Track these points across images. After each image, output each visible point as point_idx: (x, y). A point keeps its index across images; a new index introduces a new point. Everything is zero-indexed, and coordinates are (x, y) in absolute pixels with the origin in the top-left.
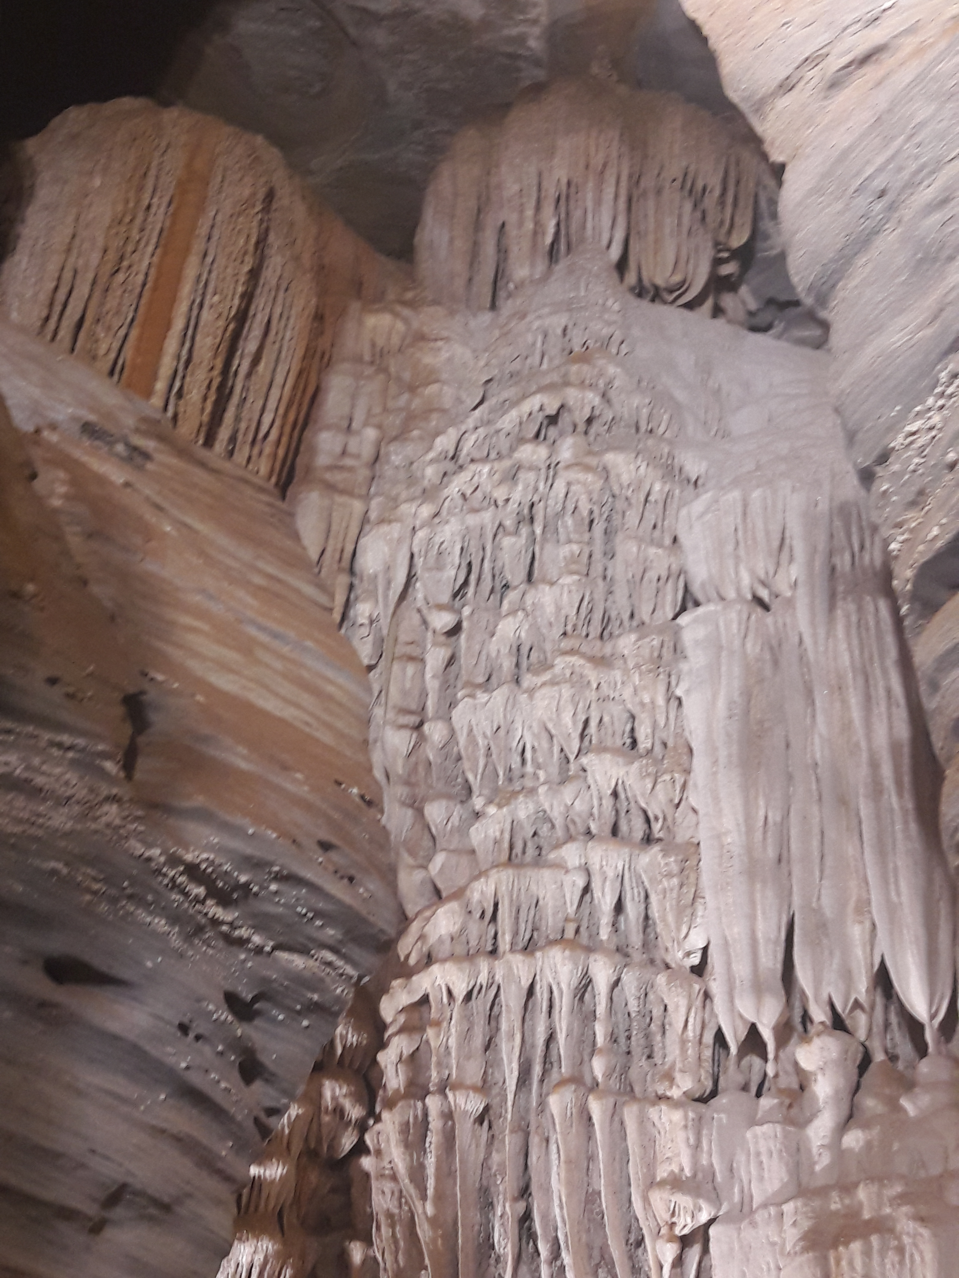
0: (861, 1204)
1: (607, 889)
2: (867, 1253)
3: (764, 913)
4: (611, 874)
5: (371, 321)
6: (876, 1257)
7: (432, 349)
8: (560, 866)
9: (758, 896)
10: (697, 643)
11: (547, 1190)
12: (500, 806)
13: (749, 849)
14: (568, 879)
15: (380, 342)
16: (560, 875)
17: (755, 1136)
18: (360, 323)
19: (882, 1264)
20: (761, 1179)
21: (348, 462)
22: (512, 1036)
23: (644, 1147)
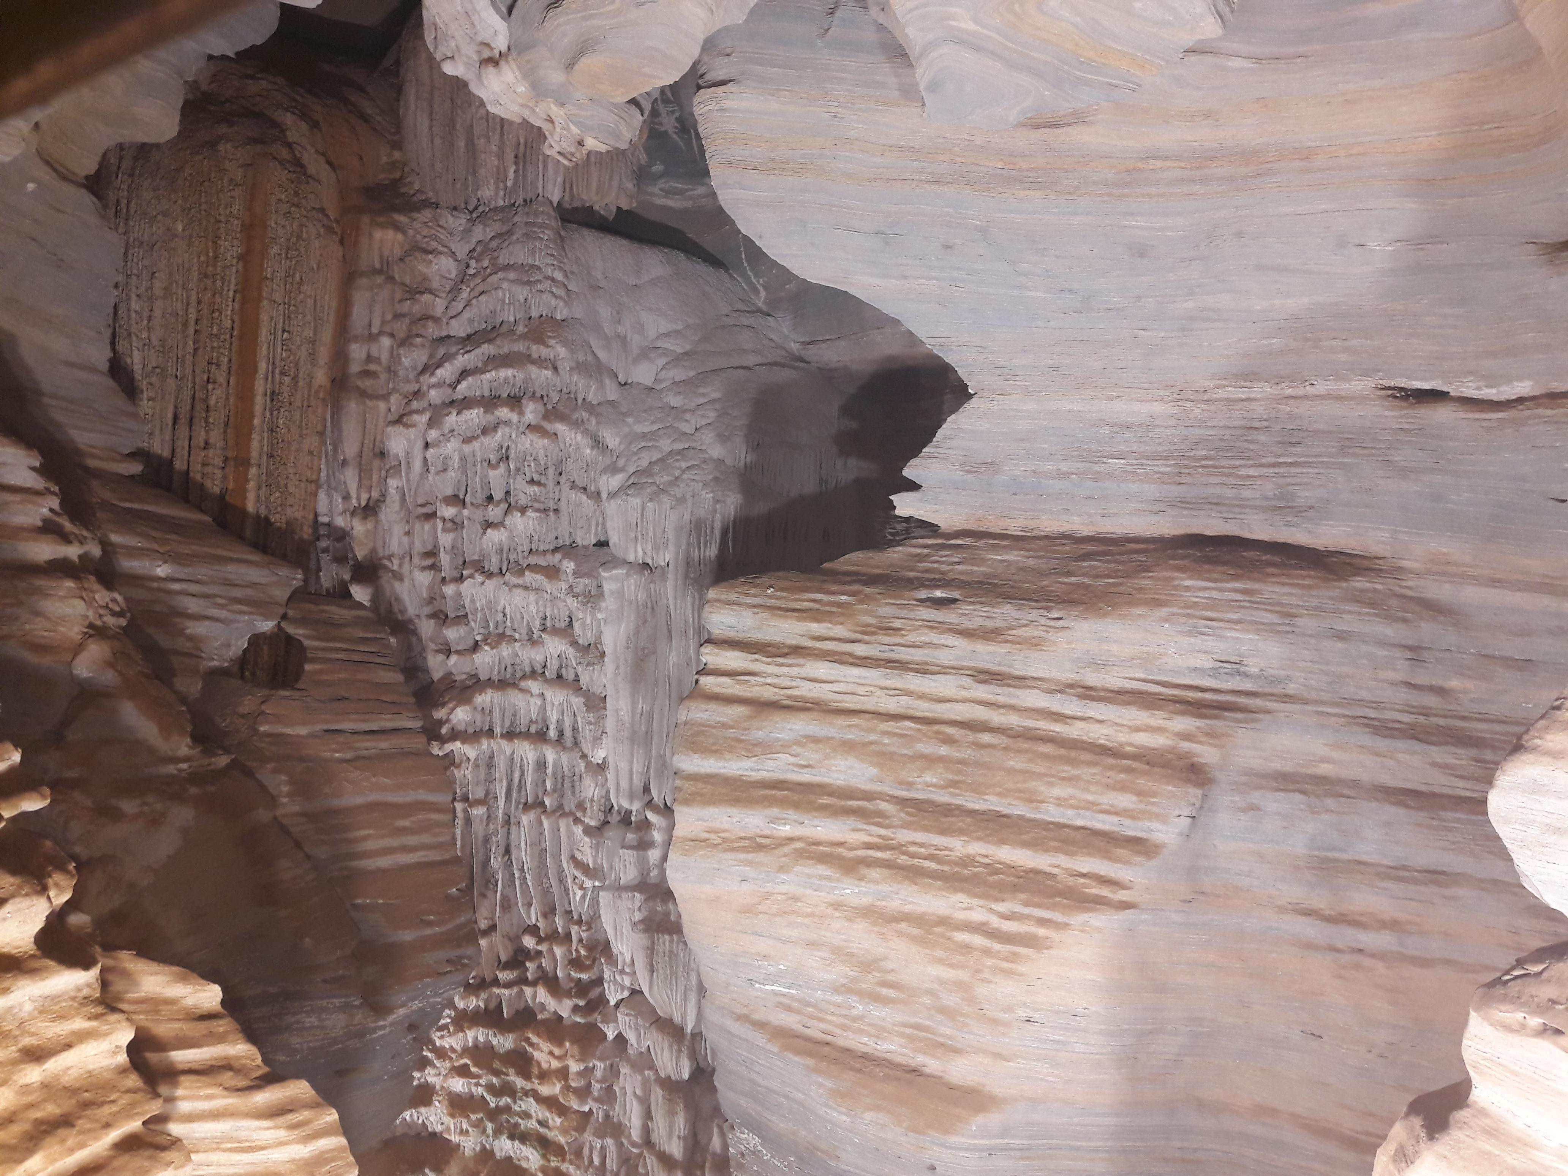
0: (670, 911)
1: (554, 712)
2: (671, 942)
3: (637, 760)
4: (556, 703)
5: (378, 234)
6: (675, 944)
7: (424, 260)
8: (527, 691)
9: (635, 752)
10: (612, 593)
11: (519, 847)
12: (492, 648)
13: (632, 725)
14: (533, 701)
15: (386, 253)
16: (528, 697)
17: (624, 853)
18: (371, 236)
19: (677, 947)
20: (625, 873)
21: (373, 367)
22: (501, 781)
23: (569, 837)
